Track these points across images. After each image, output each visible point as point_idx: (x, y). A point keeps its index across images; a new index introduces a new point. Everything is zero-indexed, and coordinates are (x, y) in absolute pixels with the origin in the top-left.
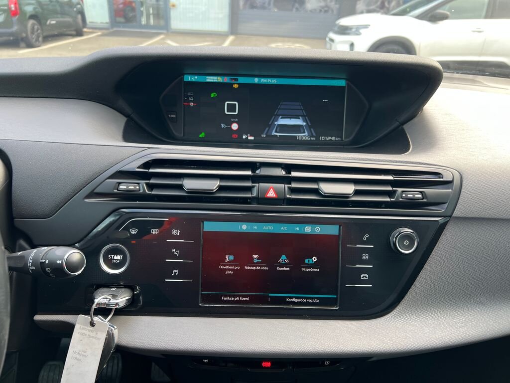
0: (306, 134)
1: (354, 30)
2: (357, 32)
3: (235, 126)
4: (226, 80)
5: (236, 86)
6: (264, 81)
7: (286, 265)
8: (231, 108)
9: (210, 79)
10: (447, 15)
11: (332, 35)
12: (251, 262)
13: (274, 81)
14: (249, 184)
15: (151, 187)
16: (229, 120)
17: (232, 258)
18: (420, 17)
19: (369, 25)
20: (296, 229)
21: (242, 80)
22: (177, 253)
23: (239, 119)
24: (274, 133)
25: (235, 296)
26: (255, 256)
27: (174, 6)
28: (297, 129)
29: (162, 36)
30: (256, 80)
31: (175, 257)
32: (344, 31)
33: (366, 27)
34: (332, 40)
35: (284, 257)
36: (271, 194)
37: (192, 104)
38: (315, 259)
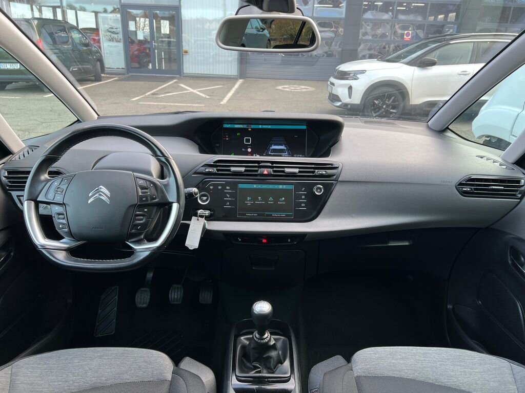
0: (287, 153)
1: (351, 75)
2: (355, 77)
3: (249, 150)
4: (245, 126)
5: (250, 130)
6: (264, 127)
7: (272, 201)
8: (248, 141)
9: (237, 126)
10: (435, 61)
11: (332, 80)
12: (258, 200)
13: (269, 127)
14: (257, 169)
15: (218, 170)
16: (246, 147)
17: (250, 198)
18: (410, 63)
19: (366, 71)
20: (276, 187)
21: (253, 126)
22: (228, 196)
23: (252, 146)
24: (270, 153)
25: (251, 214)
26: (260, 198)
27: (186, 52)
28: (282, 151)
29: (175, 80)
30: (260, 126)
31: (228, 197)
32: (344, 76)
33: (363, 72)
34: (333, 84)
35: (271, 198)
36: (266, 172)
37: (227, 139)
38: (283, 199)
